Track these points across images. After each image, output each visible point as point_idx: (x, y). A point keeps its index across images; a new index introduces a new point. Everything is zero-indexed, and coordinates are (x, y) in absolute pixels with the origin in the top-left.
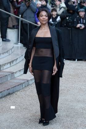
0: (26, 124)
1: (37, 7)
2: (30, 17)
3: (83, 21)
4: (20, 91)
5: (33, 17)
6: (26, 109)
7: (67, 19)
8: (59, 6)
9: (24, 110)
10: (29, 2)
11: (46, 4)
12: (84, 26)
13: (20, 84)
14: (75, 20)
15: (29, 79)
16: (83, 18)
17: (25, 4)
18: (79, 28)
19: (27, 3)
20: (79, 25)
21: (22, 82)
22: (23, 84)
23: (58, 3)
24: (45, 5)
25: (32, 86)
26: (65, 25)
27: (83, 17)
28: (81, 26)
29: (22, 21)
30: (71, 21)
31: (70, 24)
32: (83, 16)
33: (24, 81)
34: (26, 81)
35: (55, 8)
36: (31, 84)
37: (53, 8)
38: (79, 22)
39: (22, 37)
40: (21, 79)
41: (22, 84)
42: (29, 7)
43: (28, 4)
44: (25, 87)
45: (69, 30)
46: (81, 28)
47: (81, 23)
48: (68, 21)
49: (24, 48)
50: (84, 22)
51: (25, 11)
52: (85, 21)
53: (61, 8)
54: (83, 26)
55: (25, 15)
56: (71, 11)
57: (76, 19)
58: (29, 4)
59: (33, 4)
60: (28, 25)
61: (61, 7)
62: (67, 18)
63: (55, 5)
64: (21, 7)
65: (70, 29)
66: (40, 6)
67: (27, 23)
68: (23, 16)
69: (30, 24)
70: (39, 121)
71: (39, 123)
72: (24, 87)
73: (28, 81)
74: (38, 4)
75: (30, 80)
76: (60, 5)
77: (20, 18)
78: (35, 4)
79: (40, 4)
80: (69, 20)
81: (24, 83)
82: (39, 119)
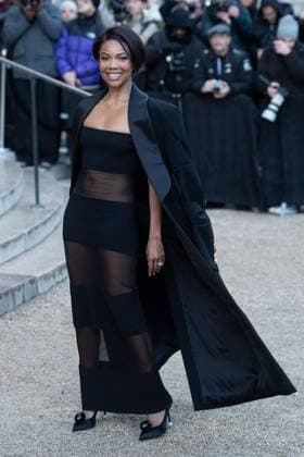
0: (28, 433)
1: (64, 23)
2: (39, 58)
3: (224, 68)
4: (8, 316)
5: (50, 57)
6: (27, 379)
7: (168, 63)
8: (139, 17)
9: (23, 383)
10: (35, 3)
11: (93, 9)
12: (230, 85)
13: (6, 294)
14: (197, 66)
15: (39, 275)
16: (223, 59)
17: (22, 11)
18: (210, 95)
19: (29, 6)
20: (209, 85)
21: (14, 285)
22: (16, 293)
23: (134, 5)
24: (90, 14)
25: (48, 299)
26: (162, 82)
27: (223, 54)
28: (217, 90)
29: (10, 71)
30: (183, 68)
31: (179, 78)
32: (223, 51)
33: (21, 283)
34: (26, 281)
35: (125, 22)
36: (45, 293)
37: (119, 24)
38: (211, 71)
39: (12, 127)
40: (8, 275)
41: (12, 291)
42: (34, 21)
43: (32, 10)
44: (24, 301)
45: (177, 99)
46: (217, 96)
47: (216, 77)
48: (172, 68)
49: (19, 164)
50: (229, 71)
51: (20, 38)
52: (231, 68)
53: (145, 25)
54: (224, 89)
55: (20, 49)
56: (179, 32)
57: (198, 60)
58: (35, 9)
59: (49, 12)
60: (33, 84)
61: (145, 21)
62: (169, 59)
63: (127, 13)
64: (6, 23)
65: (179, 95)
66: (73, 16)
67: (29, 78)
68: (16, 54)
69: (40, 81)
70: (73, 421)
71: (74, 430)
72: (19, 301)
73: (32, 281)
74: (64, 11)
75: (40, 278)
76: (142, 14)
77: (4, 59)
78: (56, 9)
79: (72, 11)
80: (174, 65)
81: (19, 288)
82: (75, 414)
